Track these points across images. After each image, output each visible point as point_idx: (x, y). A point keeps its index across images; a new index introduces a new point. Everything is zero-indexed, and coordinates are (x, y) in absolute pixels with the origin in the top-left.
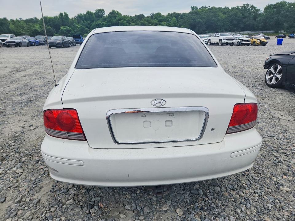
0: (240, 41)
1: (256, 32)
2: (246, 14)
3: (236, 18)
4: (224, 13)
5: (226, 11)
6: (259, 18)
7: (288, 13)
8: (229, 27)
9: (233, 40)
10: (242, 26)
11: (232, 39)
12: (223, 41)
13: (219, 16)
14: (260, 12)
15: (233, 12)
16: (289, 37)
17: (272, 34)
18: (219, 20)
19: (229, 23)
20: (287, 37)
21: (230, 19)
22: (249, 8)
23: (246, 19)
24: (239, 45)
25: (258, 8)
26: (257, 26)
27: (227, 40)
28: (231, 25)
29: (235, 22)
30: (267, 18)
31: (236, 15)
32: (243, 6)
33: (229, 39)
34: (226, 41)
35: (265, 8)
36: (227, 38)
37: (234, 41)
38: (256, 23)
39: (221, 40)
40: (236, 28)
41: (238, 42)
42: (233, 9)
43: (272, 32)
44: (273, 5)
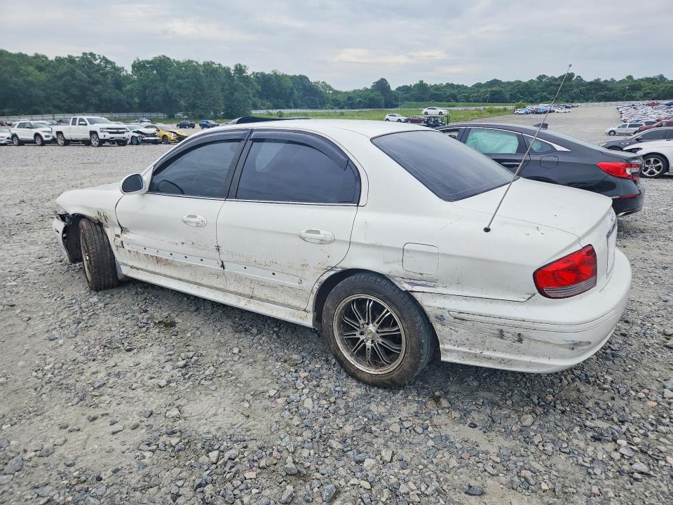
0: (136, 135)
1: (130, 115)
2: (97, 76)
3: (74, 82)
4: (40, 69)
5: (40, 63)
6: (129, 87)
7: (180, 81)
8: (64, 102)
9: (123, 133)
10: (94, 100)
11: (120, 131)
12: (101, 136)
13: (28, 75)
14: (124, 73)
15: (64, 69)
16: (200, 125)
17: (164, 119)
18: (31, 84)
19: (61, 93)
20: (197, 126)
21: (61, 83)
22: (98, 61)
23: (100, 86)
24: (138, 143)
25: (118, 65)
26: (127, 103)
27: (110, 133)
28: (67, 99)
29: (74, 91)
30: (145, 88)
31: (72, 73)
32: (82, 57)
33: (115, 131)
34: (108, 136)
35: (132, 66)
36: (107, 129)
37: (126, 135)
38: (125, 97)
39: (93, 133)
40: (82, 106)
41: (133, 137)
42: (59, 61)
43: (161, 115)
44: (148, 62)
